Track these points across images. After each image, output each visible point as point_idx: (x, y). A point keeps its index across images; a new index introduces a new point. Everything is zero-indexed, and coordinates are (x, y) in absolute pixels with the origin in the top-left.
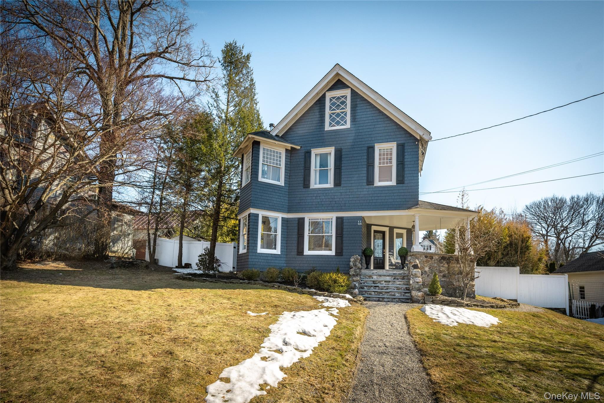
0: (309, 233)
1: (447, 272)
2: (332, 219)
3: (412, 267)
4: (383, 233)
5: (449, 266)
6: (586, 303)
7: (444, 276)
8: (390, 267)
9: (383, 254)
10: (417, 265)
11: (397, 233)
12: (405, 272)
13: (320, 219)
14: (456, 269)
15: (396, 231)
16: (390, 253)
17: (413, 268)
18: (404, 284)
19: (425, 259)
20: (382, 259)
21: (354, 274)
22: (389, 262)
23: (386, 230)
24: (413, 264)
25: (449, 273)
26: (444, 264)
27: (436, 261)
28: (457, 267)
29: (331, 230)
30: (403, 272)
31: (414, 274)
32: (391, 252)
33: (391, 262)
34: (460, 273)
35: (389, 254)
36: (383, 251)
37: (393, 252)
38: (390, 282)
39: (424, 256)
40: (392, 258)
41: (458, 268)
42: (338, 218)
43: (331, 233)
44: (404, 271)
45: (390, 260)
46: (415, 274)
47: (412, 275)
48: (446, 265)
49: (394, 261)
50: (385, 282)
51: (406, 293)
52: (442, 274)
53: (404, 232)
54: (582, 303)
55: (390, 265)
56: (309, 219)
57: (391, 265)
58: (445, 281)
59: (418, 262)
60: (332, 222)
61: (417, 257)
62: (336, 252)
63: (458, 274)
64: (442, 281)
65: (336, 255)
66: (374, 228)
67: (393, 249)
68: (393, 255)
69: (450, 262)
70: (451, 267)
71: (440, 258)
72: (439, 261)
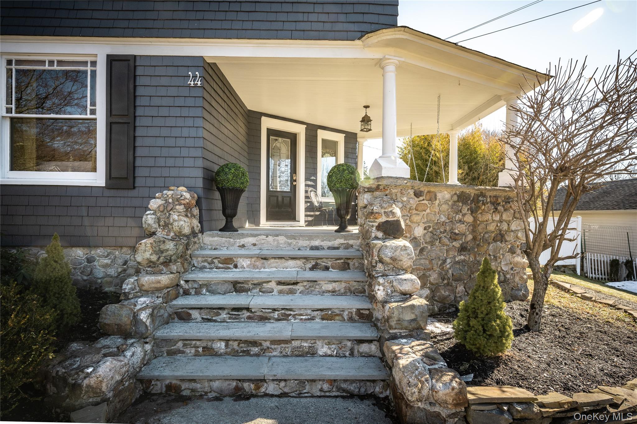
0: (9, 111)
1: (470, 237)
2: (94, 63)
3: (379, 228)
4: (293, 138)
5: (475, 219)
6: (603, 256)
7: (463, 249)
8: (309, 213)
9: (291, 183)
10: (398, 222)
11: (324, 141)
12: (351, 242)
13: (51, 63)
14: (492, 227)
15: (322, 135)
16: (309, 183)
17: (380, 234)
18: (350, 292)
19: (414, 202)
20: (289, 195)
21: (154, 258)
22: (306, 202)
23: (300, 130)
24: (383, 219)
25: (474, 239)
26: (464, 215)
27: (445, 207)
28: (493, 221)
29: (93, 104)
30: (342, 241)
31: (387, 260)
32: (311, 180)
33: (311, 203)
34: (499, 237)
35: (306, 185)
36: (292, 177)
37: (315, 181)
38: (296, 283)
39: (411, 192)
40: (312, 195)
41: (494, 224)
42: (112, 60)
43: (93, 112)
44: (345, 238)
45: (307, 197)
46: (393, 259)
47: (381, 261)
48: (469, 218)
49: (316, 200)
50: (279, 283)
51: (360, 341)
52: (457, 244)
53: (340, 138)
54: (597, 257)
55: (307, 209)
56: (9, 62)
57: (310, 207)
58: (464, 261)
59: (397, 211)
60: (94, 73)
61: (391, 194)
62: (109, 176)
63: (495, 240)
64: (458, 262)
65: (109, 186)
66: (266, 123)
67: (315, 174)
68: (315, 187)
69: (479, 208)
70: (482, 222)
71: (455, 198)
72: (453, 205)
